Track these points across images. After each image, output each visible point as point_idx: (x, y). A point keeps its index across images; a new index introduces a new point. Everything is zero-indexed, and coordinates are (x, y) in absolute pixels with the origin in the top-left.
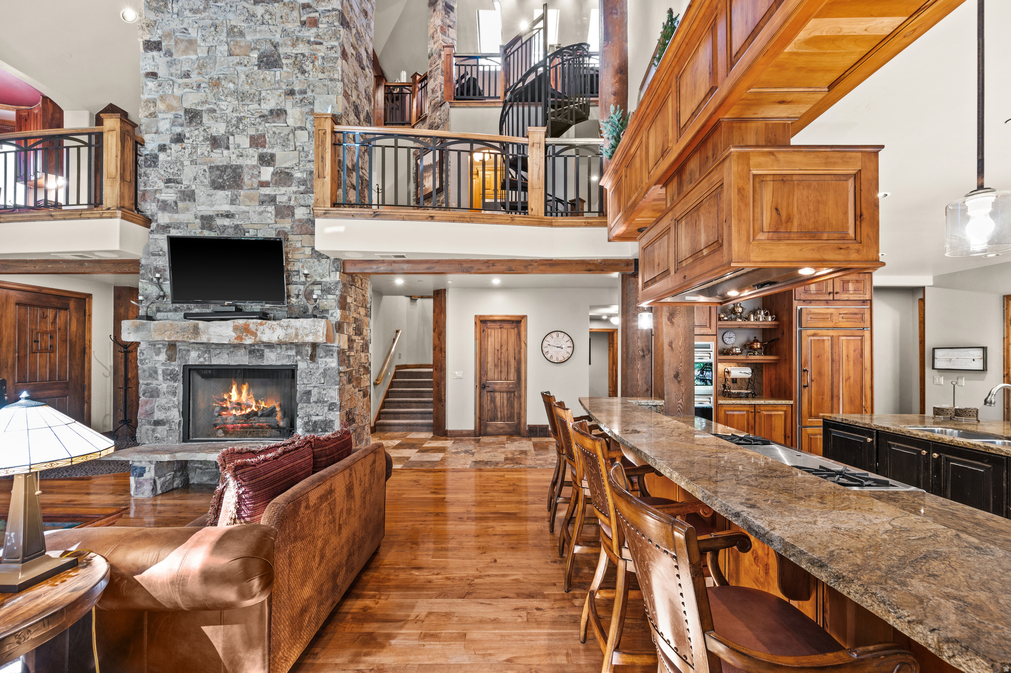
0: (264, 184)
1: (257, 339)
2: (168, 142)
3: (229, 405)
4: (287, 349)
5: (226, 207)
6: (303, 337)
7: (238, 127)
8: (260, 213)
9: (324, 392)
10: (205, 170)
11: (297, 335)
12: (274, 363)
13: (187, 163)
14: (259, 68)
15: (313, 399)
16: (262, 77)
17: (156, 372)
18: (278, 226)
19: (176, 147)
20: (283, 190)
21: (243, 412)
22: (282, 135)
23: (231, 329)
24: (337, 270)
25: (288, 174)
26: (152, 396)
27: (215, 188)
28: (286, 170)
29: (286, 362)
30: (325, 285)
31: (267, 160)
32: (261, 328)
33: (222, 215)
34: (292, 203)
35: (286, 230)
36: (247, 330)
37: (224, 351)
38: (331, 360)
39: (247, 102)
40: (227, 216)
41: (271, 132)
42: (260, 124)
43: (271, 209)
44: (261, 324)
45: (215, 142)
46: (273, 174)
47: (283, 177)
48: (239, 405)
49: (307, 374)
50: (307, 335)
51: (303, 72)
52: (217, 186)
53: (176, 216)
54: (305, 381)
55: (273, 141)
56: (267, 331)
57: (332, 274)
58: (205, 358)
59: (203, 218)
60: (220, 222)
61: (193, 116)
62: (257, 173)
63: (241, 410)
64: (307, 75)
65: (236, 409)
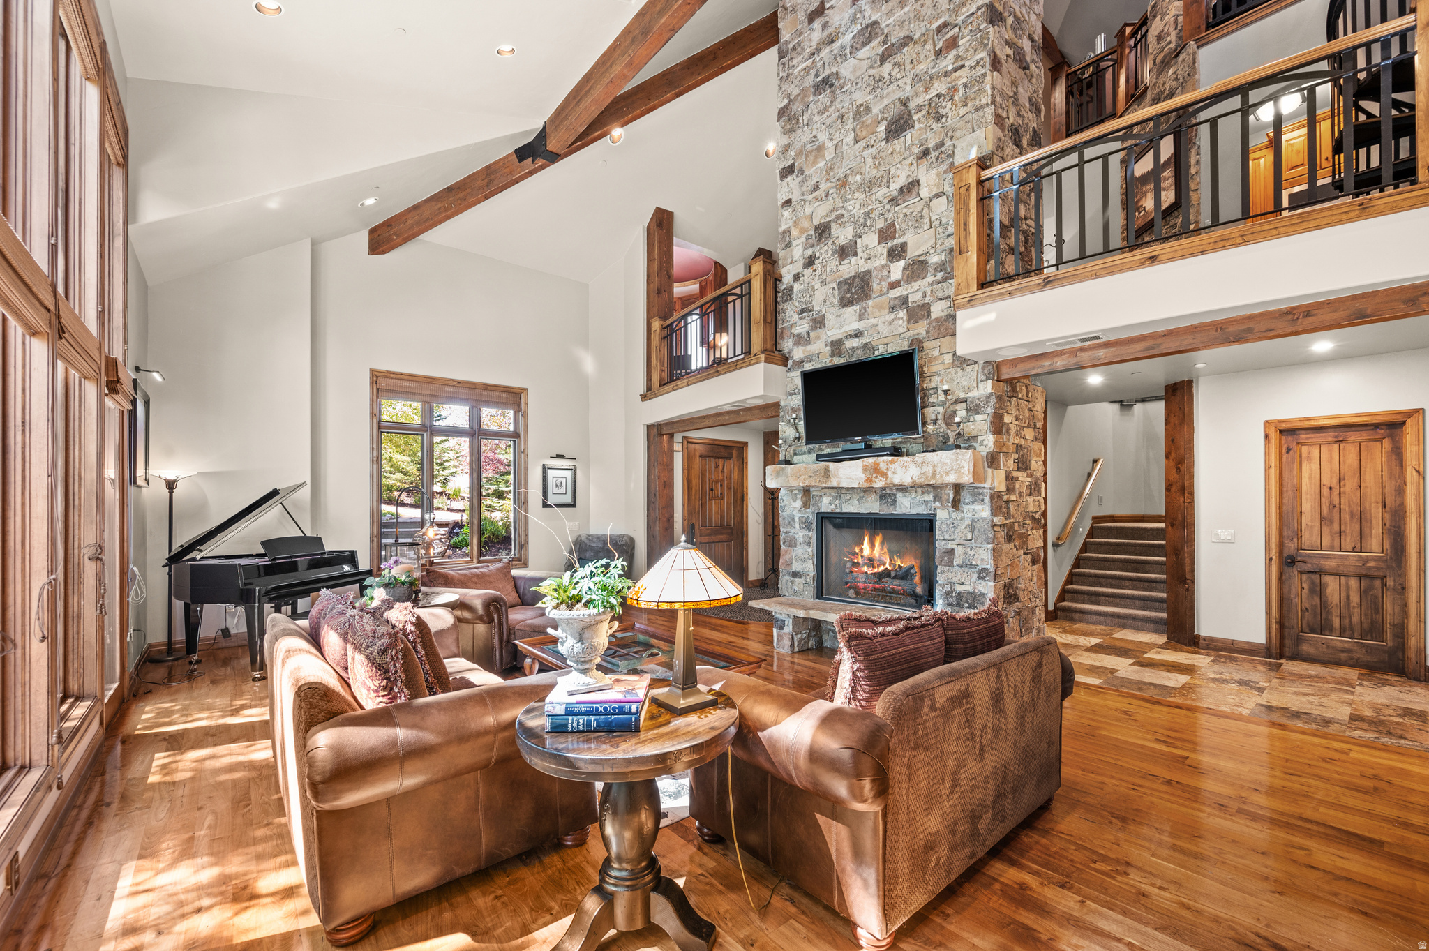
0: (894, 285)
1: (888, 481)
2: (800, 270)
3: (860, 560)
4: (923, 493)
5: (855, 325)
6: (942, 476)
7: (865, 225)
8: (890, 323)
9: (972, 553)
10: (834, 289)
11: (934, 474)
12: (907, 511)
13: (817, 286)
14: (887, 141)
15: (957, 561)
16: (890, 151)
17: (794, 520)
18: (911, 333)
19: (808, 272)
20: (916, 285)
21: (876, 570)
22: (914, 214)
23: (861, 470)
24: (988, 378)
25: (922, 262)
26: (790, 546)
27: (844, 306)
28: (920, 258)
29: (921, 510)
30: (971, 402)
31: (896, 254)
32: (892, 466)
33: (851, 336)
34: (928, 299)
35: (920, 337)
36: (876, 470)
37: (854, 496)
38: (981, 507)
39: (875, 189)
40: (856, 336)
41: (902, 216)
42: (889, 211)
43: (903, 314)
44: (892, 462)
45: (844, 252)
46: (904, 268)
47: (917, 268)
48: (871, 561)
49: (948, 526)
50: (947, 473)
51: (939, 118)
52: (845, 303)
53: (809, 348)
54: (947, 537)
55: (903, 226)
56: (899, 470)
57: (981, 385)
58: (836, 505)
59: (833, 344)
60: (849, 344)
61: (823, 231)
62: (886, 273)
63: (874, 567)
64: (944, 120)
65: (868, 566)
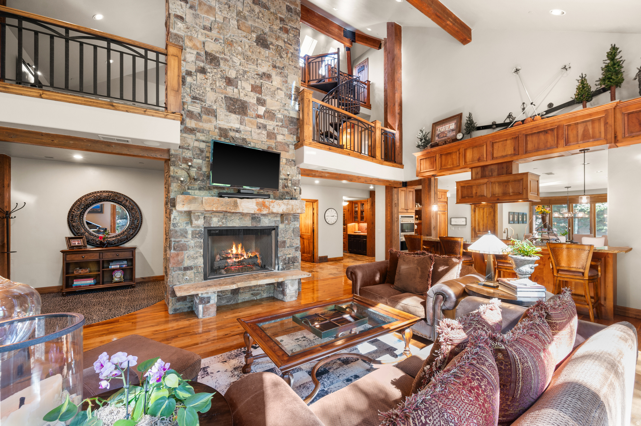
0: (259, 116)
1: (270, 211)
2: (193, 71)
4: (274, 217)
5: (237, 126)
7: (243, 76)
8: (259, 134)
9: (293, 241)
10: (222, 98)
12: (267, 225)
13: (208, 89)
14: (257, 45)
15: (288, 245)
16: (258, 50)
17: (186, 233)
18: (268, 143)
19: (200, 76)
20: (271, 123)
21: (240, 259)
22: (271, 90)
23: (255, 204)
24: (299, 174)
25: (274, 114)
26: (182, 250)
27: (230, 112)
28: (273, 112)
29: (273, 224)
30: (294, 181)
31: (260, 102)
32: (272, 204)
33: (234, 130)
34: (276, 131)
35: (272, 147)
36: (264, 205)
37: (236, 217)
38: (297, 223)
39: (249, 63)
40: (237, 131)
41: (265, 87)
42: (257, 79)
43: (265, 132)
44: (272, 202)
45: (229, 82)
46: (265, 111)
47: (270, 115)
48: (237, 256)
49: (284, 231)
51: (281, 57)
52: (231, 110)
53: (201, 124)
54: (283, 235)
55: (266, 92)
56: (276, 206)
57: (298, 175)
58: (223, 223)
59: (220, 129)
60: (232, 134)
61: (212, 59)
62: (256, 109)
63: (238, 258)
64: (283, 59)
65: (236, 258)
